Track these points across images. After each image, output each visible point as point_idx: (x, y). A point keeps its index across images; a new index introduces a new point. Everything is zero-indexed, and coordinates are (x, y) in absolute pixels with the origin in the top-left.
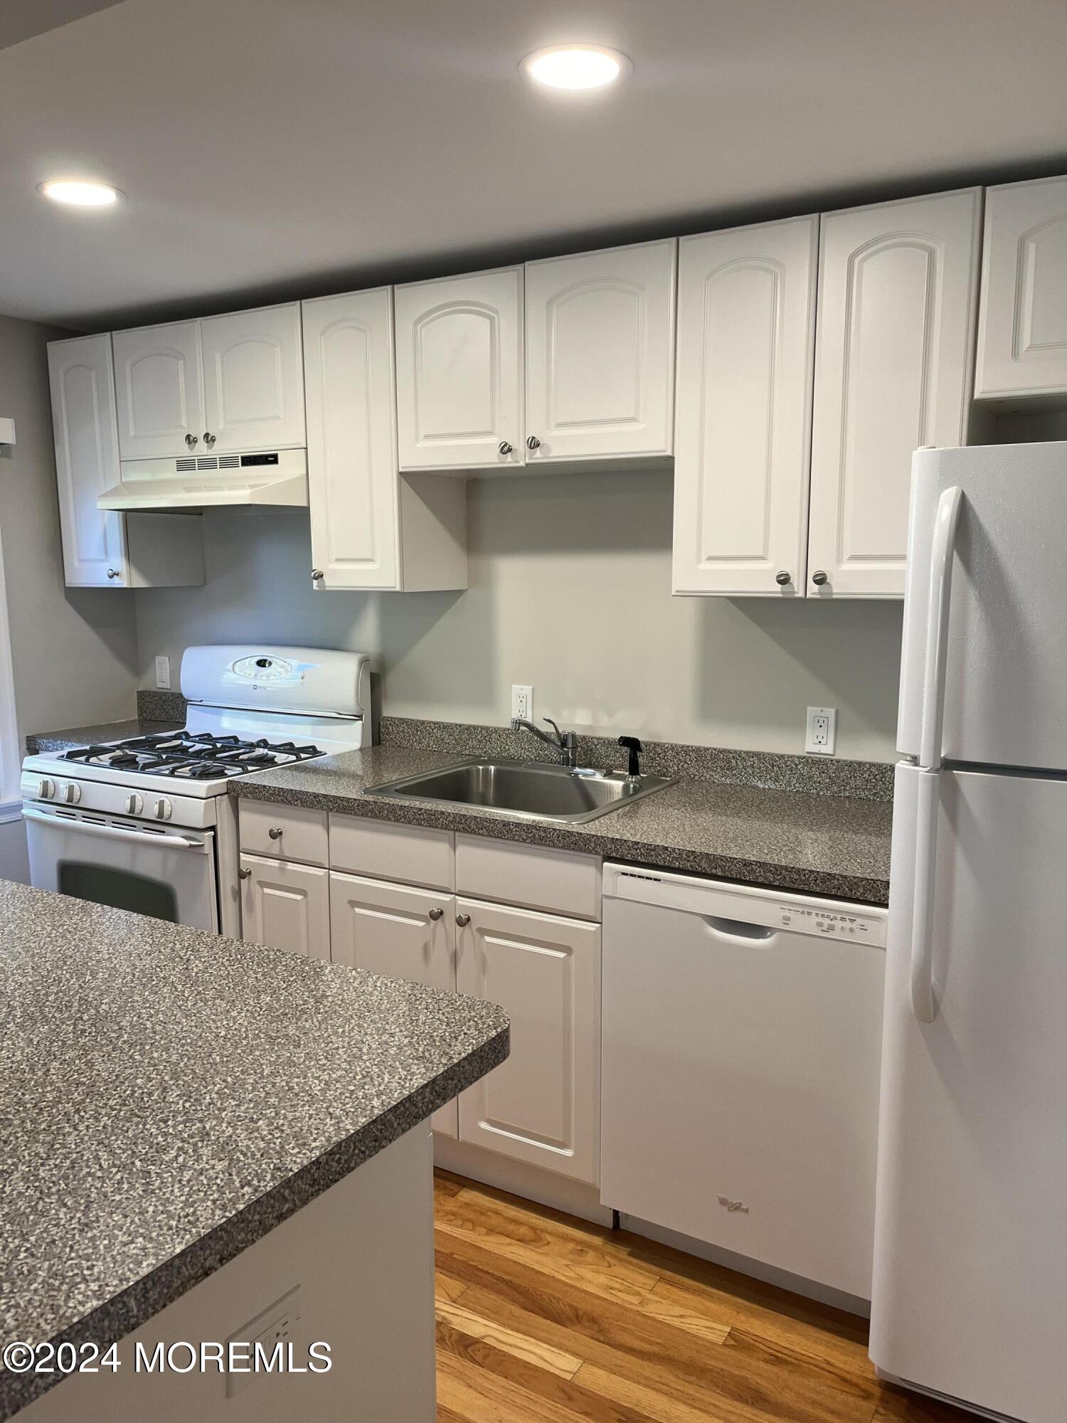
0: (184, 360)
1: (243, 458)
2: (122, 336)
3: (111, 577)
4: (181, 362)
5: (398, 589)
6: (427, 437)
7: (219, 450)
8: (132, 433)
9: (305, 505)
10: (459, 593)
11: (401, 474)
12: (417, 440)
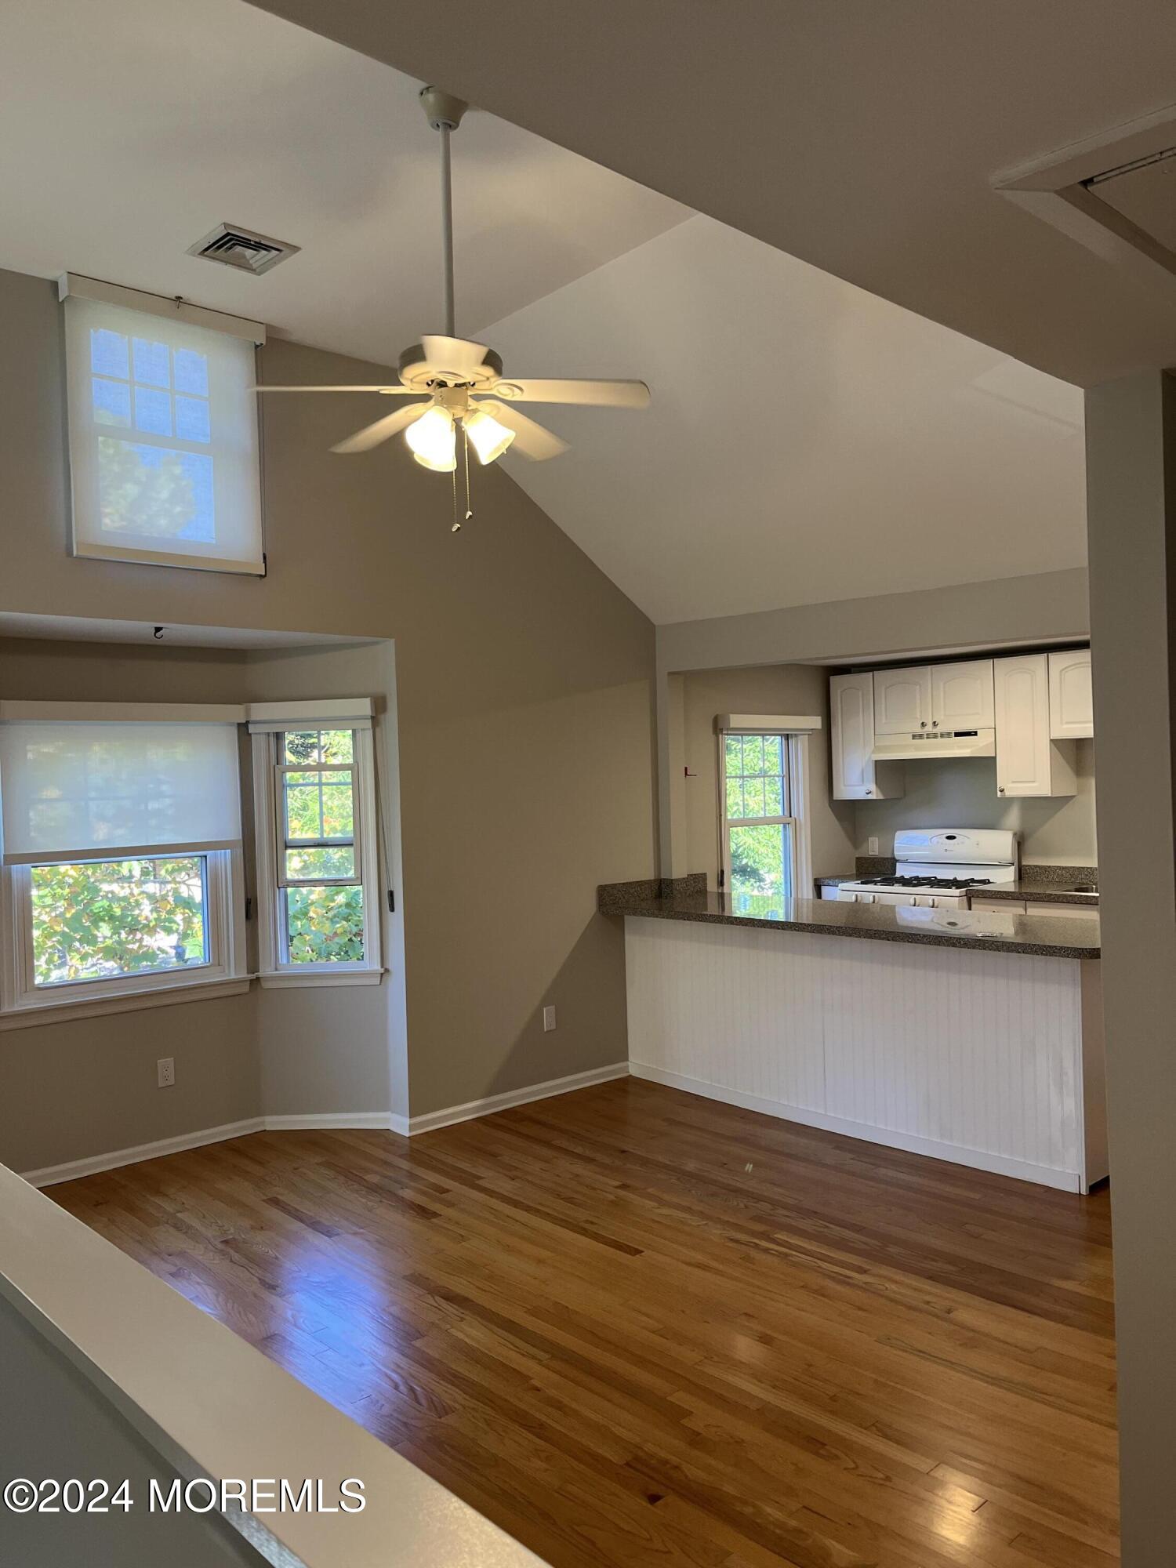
0: (920, 686)
1: (955, 733)
2: (881, 675)
3: (868, 794)
4: (918, 687)
5: (1050, 795)
6: (1067, 723)
7: (938, 730)
8: (884, 721)
9: (993, 755)
10: (1072, 797)
11: (1051, 740)
12: (1062, 723)
